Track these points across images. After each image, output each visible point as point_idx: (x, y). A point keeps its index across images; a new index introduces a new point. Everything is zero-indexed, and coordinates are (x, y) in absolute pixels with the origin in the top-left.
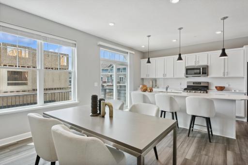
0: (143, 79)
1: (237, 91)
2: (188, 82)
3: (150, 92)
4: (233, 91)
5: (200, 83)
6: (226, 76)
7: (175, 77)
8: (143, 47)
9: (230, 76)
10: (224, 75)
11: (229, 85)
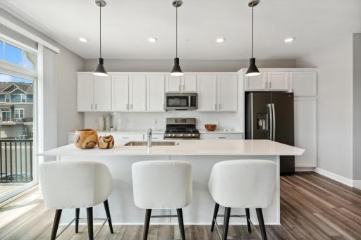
0: (82, 114)
1: (230, 131)
2: (167, 119)
3: (108, 148)
4: (225, 131)
5: (185, 120)
6: (218, 110)
7: (148, 110)
8: (83, 40)
9: (223, 109)
10: (216, 109)
11: (219, 123)
